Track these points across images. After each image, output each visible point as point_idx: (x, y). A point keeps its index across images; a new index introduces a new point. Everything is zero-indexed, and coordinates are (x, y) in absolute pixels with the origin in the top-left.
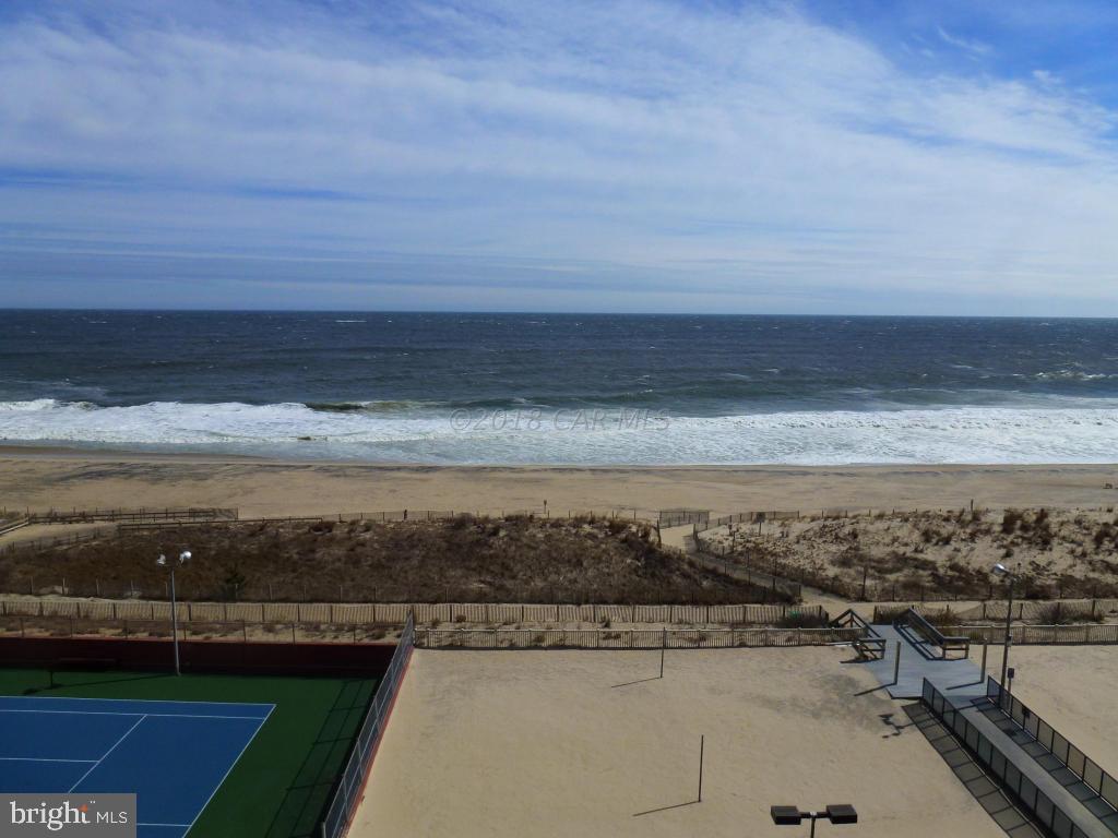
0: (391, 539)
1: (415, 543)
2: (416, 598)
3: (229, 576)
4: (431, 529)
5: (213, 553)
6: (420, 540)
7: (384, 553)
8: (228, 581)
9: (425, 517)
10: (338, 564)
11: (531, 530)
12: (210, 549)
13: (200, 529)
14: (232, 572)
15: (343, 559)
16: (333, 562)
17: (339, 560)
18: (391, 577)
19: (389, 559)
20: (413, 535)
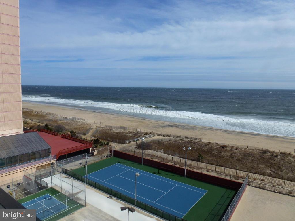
0: (243, 153)
1: (250, 155)
2: (249, 171)
3: (199, 155)
4: (255, 152)
5: (195, 149)
6: (252, 155)
7: (241, 157)
8: (199, 156)
9: (254, 148)
10: (227, 157)
11: (289, 158)
12: (195, 148)
13: (193, 142)
14: (200, 154)
15: (229, 156)
16: (226, 157)
17: (228, 156)
18: (242, 164)
19: (242, 158)
20: (249, 153)
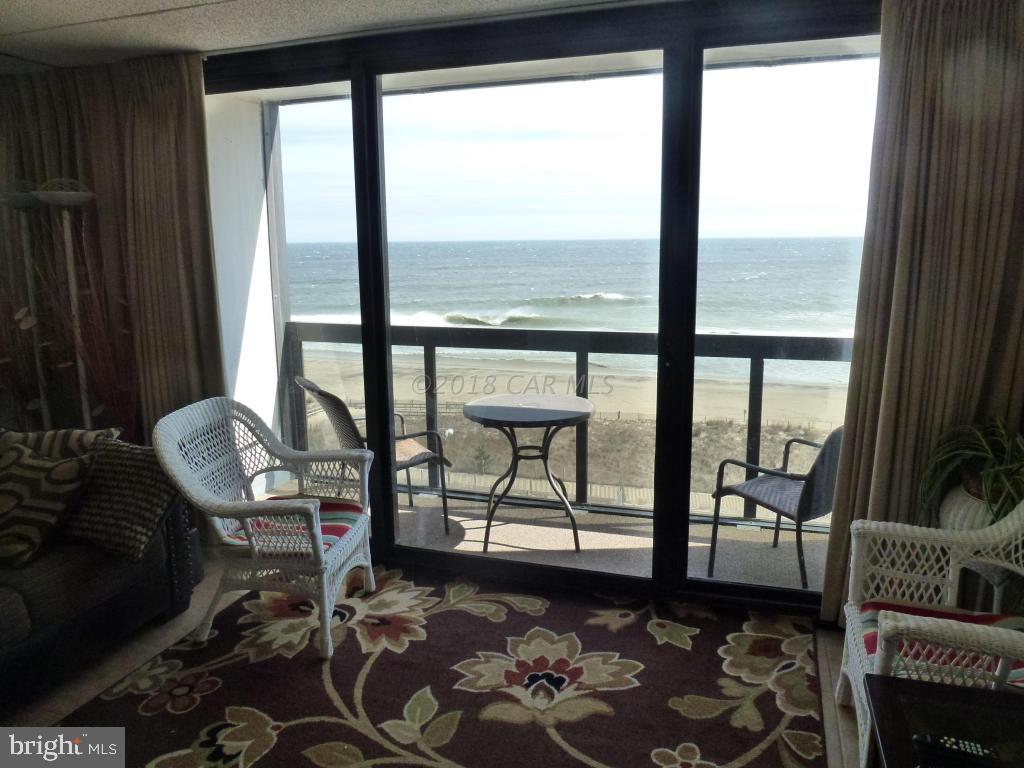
0: (607, 434)
1: (627, 438)
2: (626, 482)
3: (477, 454)
4: (640, 428)
5: (465, 436)
6: (629, 436)
7: (600, 445)
8: (477, 458)
9: (635, 418)
10: (562, 452)
11: (730, 433)
12: (463, 433)
13: (454, 417)
14: (480, 450)
15: (567, 448)
16: (558, 450)
17: (563, 448)
18: (605, 464)
19: (605, 450)
20: (625, 431)
